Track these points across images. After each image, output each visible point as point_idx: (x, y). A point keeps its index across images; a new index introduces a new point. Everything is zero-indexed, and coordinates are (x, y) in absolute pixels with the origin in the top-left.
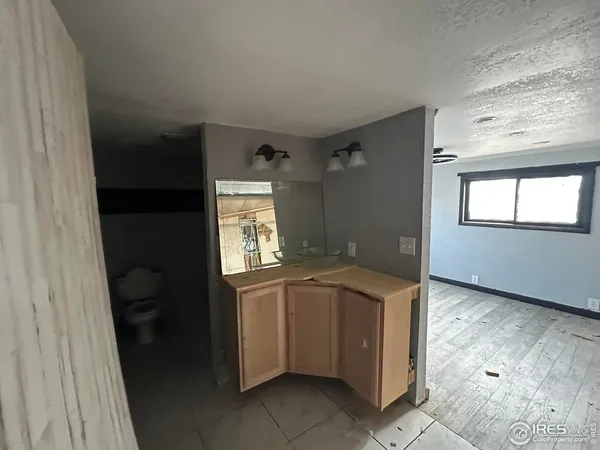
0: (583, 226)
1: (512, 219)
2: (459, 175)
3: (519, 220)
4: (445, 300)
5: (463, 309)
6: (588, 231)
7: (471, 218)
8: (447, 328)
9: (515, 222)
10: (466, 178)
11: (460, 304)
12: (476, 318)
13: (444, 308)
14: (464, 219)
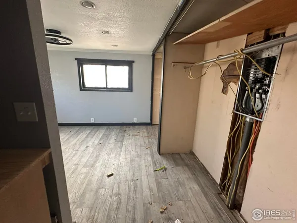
0: (130, 89)
1: (105, 87)
2: (76, 59)
3: (109, 87)
4: (78, 137)
5: (89, 139)
6: (132, 91)
7: (86, 86)
8: (82, 156)
9: (107, 88)
10: (81, 62)
11: (87, 137)
12: (96, 142)
13: (78, 143)
14: (83, 87)
